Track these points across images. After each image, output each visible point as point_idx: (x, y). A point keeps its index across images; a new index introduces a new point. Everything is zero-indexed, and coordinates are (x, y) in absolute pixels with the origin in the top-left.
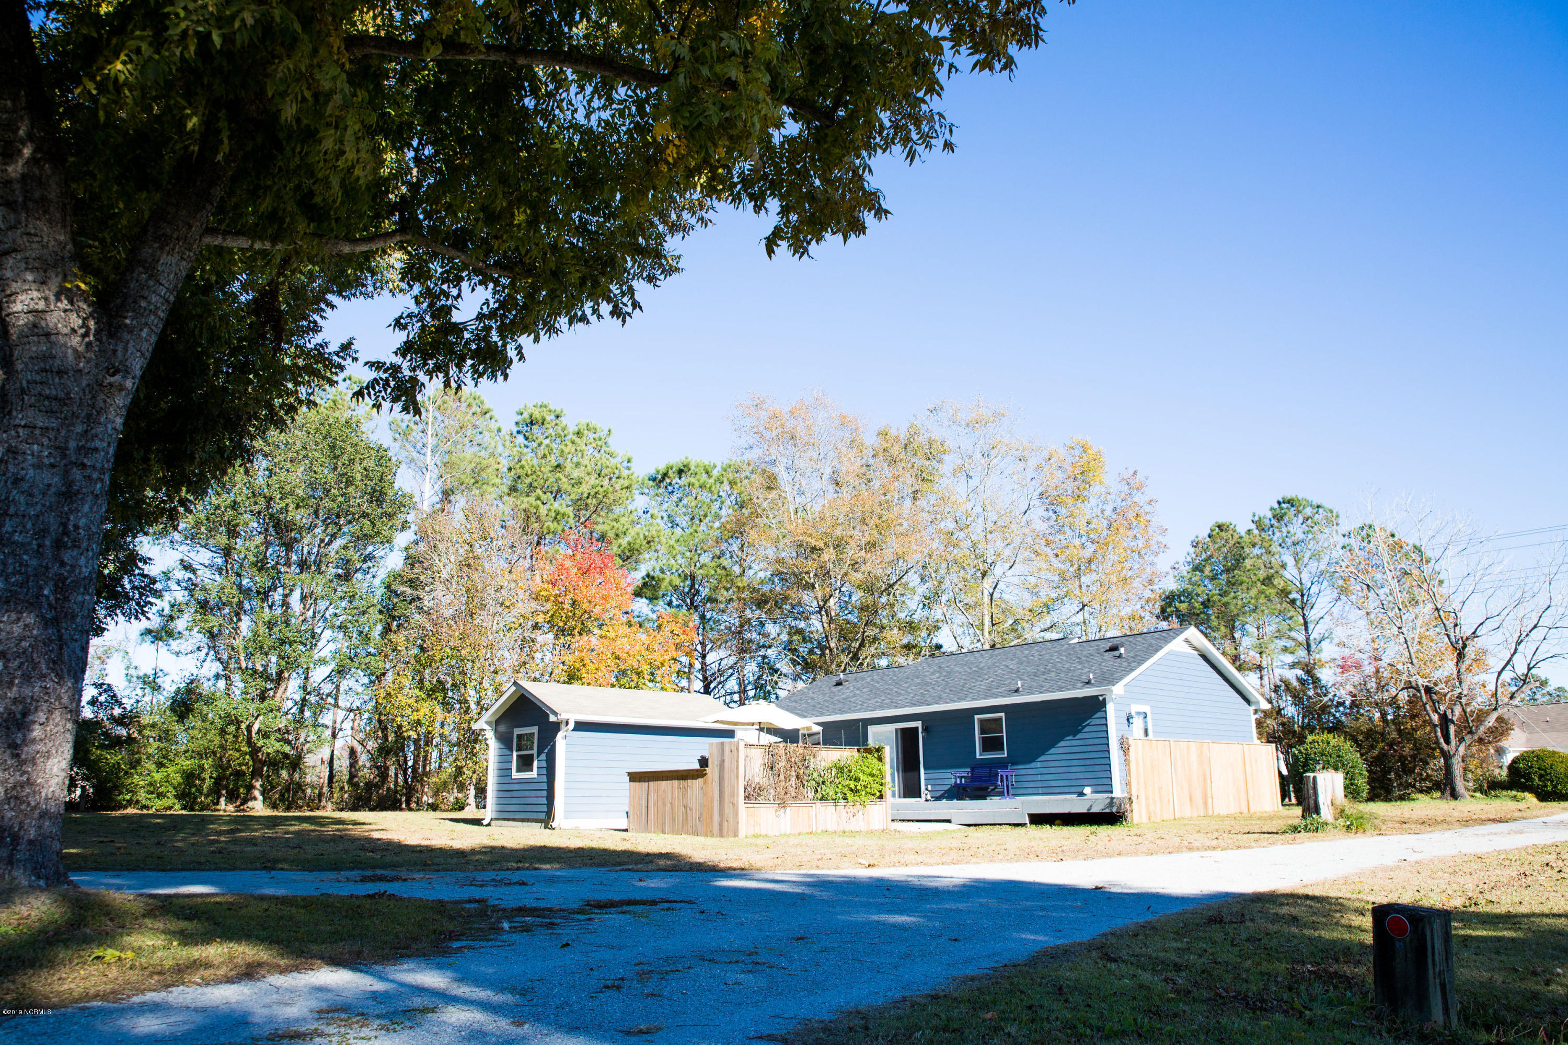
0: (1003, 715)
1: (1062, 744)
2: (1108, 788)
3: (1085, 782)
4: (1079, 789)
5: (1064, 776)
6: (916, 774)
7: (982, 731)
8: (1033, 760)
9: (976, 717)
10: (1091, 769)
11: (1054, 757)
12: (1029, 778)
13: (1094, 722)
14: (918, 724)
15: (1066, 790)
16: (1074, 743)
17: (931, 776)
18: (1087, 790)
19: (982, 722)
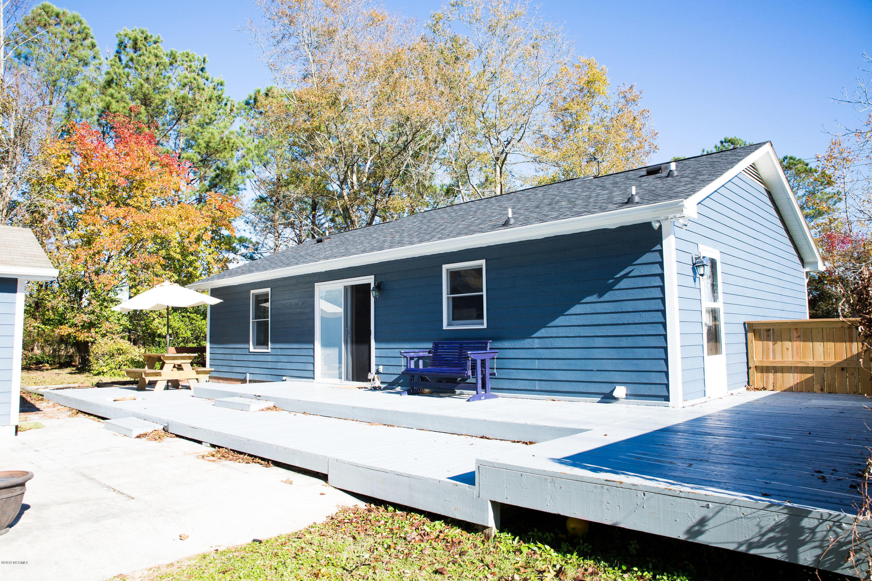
0: (482, 262)
1: (577, 309)
2: (661, 391)
3: (616, 377)
4: (606, 389)
5: (580, 365)
6: (366, 347)
7: (453, 290)
8: (527, 334)
9: (445, 267)
10: (629, 354)
11: (562, 332)
12: (521, 364)
13: (637, 271)
14: (370, 280)
15: (581, 387)
16: (599, 308)
17: (383, 353)
18: (620, 391)
19: (454, 275)
